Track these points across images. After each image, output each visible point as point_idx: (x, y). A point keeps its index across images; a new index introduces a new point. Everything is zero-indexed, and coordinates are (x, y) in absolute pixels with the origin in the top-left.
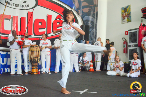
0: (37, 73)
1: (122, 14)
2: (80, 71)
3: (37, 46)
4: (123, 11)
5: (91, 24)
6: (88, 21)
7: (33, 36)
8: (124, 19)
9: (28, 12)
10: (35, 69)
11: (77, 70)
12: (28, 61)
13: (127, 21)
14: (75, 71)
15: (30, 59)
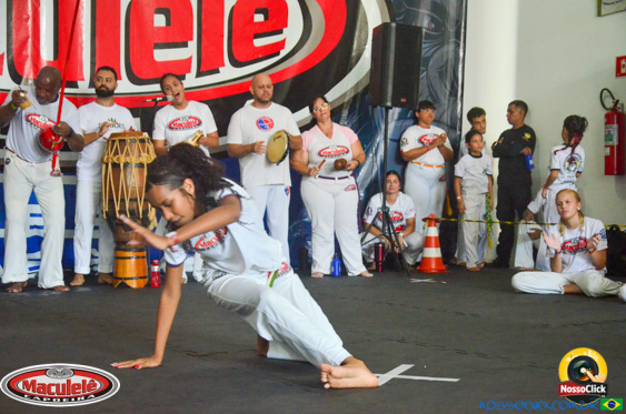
0: (143, 283)
2: (370, 271)
3: (142, 141)
5: (433, 20)
7: (124, 86)
10: (133, 260)
11: (356, 267)
12: (97, 216)
14: (344, 271)
15: (106, 208)
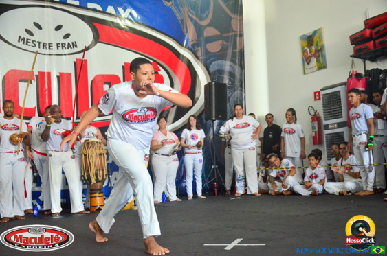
1: (304, 51)
4: (305, 43)
5: (230, 80)
6: (220, 72)
8: (308, 63)
9: (77, 59)
10: (97, 197)
13: (316, 68)
